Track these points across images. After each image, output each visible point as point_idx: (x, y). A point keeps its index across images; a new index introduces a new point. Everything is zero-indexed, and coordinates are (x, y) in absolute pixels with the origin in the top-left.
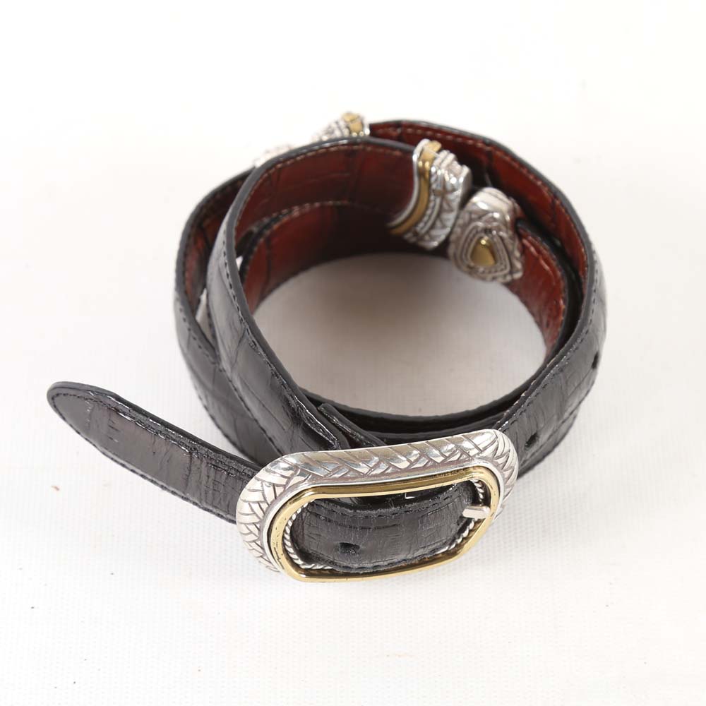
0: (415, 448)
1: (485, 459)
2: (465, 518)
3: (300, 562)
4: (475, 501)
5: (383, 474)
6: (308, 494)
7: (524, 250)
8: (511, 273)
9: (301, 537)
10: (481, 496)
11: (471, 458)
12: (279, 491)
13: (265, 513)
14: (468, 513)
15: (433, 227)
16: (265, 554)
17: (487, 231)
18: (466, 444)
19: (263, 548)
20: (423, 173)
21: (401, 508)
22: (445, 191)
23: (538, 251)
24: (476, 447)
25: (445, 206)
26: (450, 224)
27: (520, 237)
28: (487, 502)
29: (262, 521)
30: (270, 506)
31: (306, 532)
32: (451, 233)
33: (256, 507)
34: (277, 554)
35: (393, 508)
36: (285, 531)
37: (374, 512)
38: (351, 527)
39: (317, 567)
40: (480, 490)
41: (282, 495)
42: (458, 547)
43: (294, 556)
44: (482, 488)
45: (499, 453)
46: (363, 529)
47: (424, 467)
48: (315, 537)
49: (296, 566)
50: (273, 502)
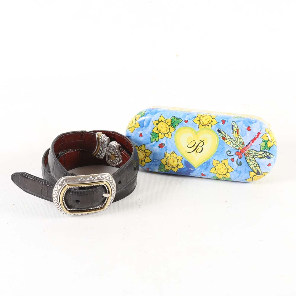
0: (91, 176)
1: (107, 180)
2: (104, 197)
3: (67, 208)
4: (106, 193)
5: (84, 181)
6: (67, 186)
7: (122, 154)
8: (119, 161)
10: (107, 191)
11: (104, 179)
12: (61, 186)
13: (58, 193)
14: (105, 195)
15: (102, 153)
16: (59, 206)
17: (113, 150)
18: (103, 176)
19: (59, 204)
20: (98, 138)
22: (104, 142)
23: (125, 154)
24: (105, 177)
25: (104, 146)
26: (105, 151)
27: (121, 151)
28: (109, 193)
29: (58, 196)
30: (59, 191)
31: (68, 198)
32: (106, 154)
33: (56, 192)
36: (63, 198)
37: (82, 191)
38: (77, 195)
39: (71, 210)
40: (107, 189)
41: (62, 187)
42: (104, 206)
43: (66, 206)
44: (107, 188)
45: (110, 179)
46: (80, 195)
47: (93, 180)
48: (70, 199)
49: (66, 209)
50: (60, 190)
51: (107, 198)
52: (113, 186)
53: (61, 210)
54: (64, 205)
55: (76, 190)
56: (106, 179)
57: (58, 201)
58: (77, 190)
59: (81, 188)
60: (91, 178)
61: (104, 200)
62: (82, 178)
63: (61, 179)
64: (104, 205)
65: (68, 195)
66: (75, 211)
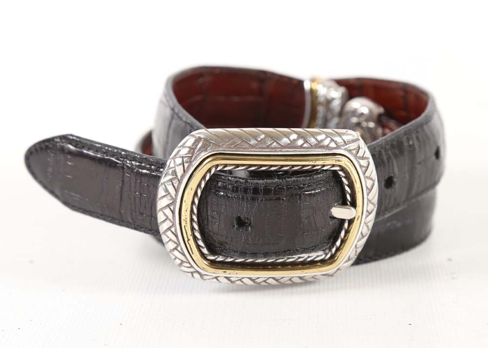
0: (294, 132)
1: (350, 152)
3: (205, 251)
4: (344, 203)
5: (268, 147)
6: (207, 161)
9: (206, 222)
10: (348, 197)
11: (338, 147)
12: (186, 164)
13: (177, 191)
14: (339, 212)
16: (178, 244)
18: (337, 138)
19: (176, 236)
21: (283, 180)
24: (344, 141)
28: (354, 204)
30: (180, 182)
31: (209, 214)
33: (169, 186)
34: (186, 233)
35: (277, 180)
36: (192, 209)
37: (261, 181)
38: (243, 199)
39: (220, 259)
40: (347, 188)
41: (189, 167)
42: (333, 256)
43: (201, 243)
44: (348, 186)
45: (360, 154)
46: (253, 199)
47: (301, 147)
48: (217, 217)
49: (203, 255)
50: (183, 176)
51: (346, 225)
52: (369, 183)
53: (184, 259)
54: (195, 238)
55: (241, 178)
56: (346, 149)
57: (173, 225)
58: (243, 179)
59: (256, 174)
60: (295, 140)
61: (333, 232)
62: (263, 136)
63: (187, 138)
64: (334, 250)
65: (209, 200)
66: (233, 265)
